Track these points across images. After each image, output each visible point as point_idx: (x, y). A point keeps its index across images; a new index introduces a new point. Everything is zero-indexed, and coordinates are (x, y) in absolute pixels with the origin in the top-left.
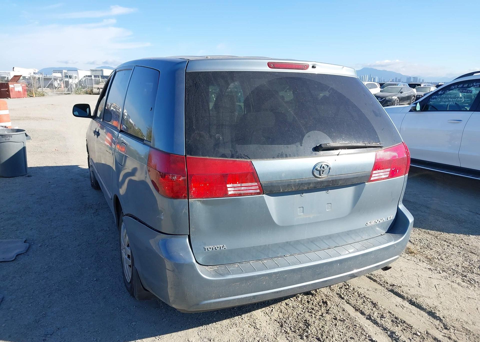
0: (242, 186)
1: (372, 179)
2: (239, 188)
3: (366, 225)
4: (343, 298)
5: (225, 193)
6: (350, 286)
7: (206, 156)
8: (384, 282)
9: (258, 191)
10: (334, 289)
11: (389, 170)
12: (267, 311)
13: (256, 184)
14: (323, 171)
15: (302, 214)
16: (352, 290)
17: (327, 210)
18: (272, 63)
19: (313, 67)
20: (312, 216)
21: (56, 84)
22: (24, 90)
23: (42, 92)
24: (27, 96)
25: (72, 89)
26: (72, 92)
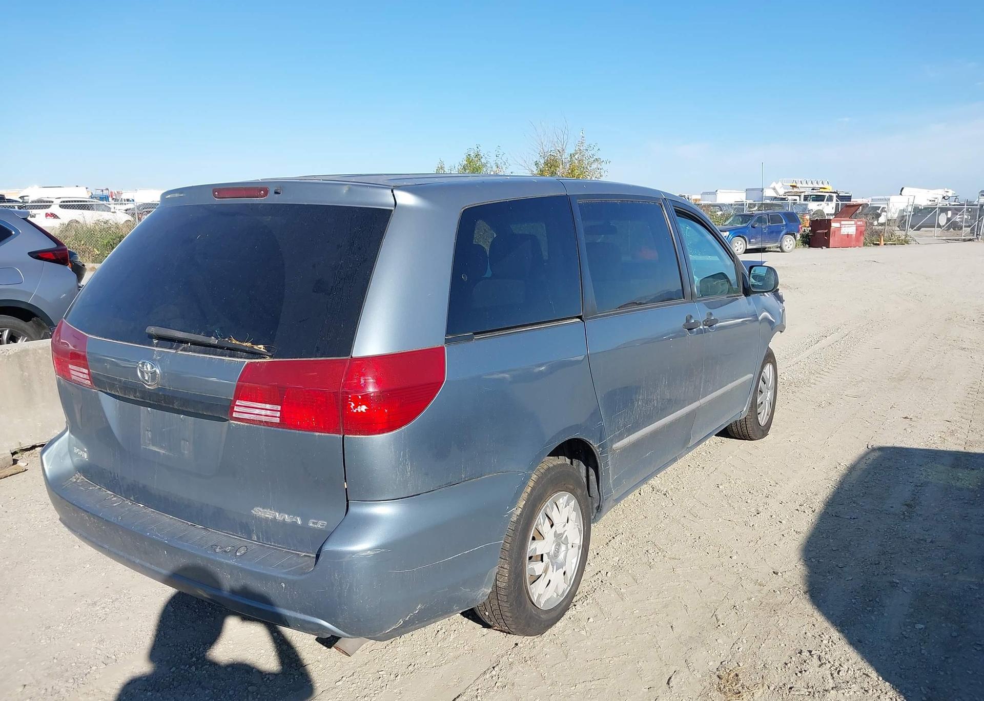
19: (276, 193)
20: (162, 451)
21: (942, 219)
22: (860, 233)
23: (904, 237)
24: (865, 244)
25: (980, 229)
26: (978, 236)
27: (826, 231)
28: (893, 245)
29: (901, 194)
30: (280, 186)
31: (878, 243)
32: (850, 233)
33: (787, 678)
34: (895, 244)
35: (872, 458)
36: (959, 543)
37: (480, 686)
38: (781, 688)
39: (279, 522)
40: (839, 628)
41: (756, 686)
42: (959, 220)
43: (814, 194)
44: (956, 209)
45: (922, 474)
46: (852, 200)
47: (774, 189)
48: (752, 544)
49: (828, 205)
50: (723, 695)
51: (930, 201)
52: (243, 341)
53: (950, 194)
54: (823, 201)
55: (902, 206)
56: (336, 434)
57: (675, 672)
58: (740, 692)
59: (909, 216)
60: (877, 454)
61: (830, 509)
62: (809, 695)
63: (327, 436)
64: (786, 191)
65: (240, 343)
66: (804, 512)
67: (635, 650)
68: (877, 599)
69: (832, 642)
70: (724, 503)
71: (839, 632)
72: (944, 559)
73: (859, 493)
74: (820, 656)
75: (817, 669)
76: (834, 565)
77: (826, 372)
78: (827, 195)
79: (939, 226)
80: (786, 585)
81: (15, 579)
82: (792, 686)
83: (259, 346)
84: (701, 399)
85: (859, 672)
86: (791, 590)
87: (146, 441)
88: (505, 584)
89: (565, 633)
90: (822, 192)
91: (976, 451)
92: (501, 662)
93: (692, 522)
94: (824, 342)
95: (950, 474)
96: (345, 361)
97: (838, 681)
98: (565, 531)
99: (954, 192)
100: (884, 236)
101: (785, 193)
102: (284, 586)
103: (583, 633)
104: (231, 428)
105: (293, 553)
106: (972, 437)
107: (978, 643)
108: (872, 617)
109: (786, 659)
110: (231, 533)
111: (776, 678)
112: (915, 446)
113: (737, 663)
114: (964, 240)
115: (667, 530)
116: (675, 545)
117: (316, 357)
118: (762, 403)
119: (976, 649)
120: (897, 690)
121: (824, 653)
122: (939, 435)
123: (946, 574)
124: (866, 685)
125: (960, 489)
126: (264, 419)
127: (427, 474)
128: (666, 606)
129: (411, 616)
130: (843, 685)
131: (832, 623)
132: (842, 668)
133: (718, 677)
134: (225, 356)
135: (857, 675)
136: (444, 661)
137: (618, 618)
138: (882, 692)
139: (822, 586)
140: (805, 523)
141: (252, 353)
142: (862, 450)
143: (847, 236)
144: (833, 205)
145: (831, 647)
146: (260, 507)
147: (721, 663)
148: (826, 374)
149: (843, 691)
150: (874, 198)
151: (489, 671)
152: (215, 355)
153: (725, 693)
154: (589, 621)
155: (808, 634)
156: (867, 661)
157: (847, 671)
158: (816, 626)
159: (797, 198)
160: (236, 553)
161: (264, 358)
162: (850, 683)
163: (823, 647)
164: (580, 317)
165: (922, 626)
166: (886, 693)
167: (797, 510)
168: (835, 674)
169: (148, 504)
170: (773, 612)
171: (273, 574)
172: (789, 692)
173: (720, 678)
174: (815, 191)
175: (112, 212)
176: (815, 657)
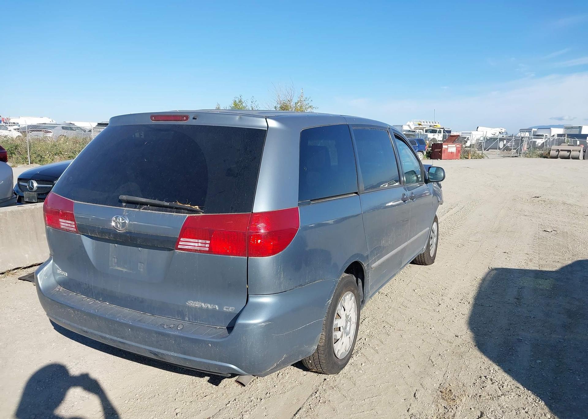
0: (67, 222)
1: (180, 247)
13: (73, 223)
14: (120, 224)
15: (116, 265)
17: (139, 269)
19: (194, 118)
20: (125, 270)
21: (501, 145)
22: (458, 151)
23: (481, 154)
24: (461, 158)
25: (521, 150)
26: (520, 154)
27: (440, 150)
28: (476, 159)
29: (477, 130)
30: (196, 115)
31: (467, 157)
32: (453, 152)
33: (477, 391)
34: (477, 158)
35: (493, 274)
36: (548, 318)
37: (310, 403)
38: (475, 396)
39: (204, 309)
40: (497, 364)
41: (462, 395)
42: (510, 145)
43: (431, 129)
44: (508, 139)
45: (520, 282)
46: (451, 133)
47: (409, 126)
48: (440, 321)
49: (439, 135)
50: (445, 401)
51: (493, 134)
52: (185, 204)
53: (503, 131)
54: (436, 133)
55: (478, 137)
56: (243, 256)
57: (416, 390)
58: (454, 399)
59: (484, 142)
60: (495, 272)
61: (477, 301)
62: (490, 399)
63: (238, 258)
64: (416, 127)
65: (183, 205)
66: (464, 303)
67: (392, 380)
68: (513, 348)
69: (495, 371)
70: (420, 299)
71: (498, 366)
72: (542, 327)
73: (490, 293)
74: (491, 379)
75: (491, 385)
76: (487, 331)
77: (457, 228)
78: (438, 129)
79: (499, 149)
80: (464, 343)
81: (9, 353)
82: (480, 395)
83: (195, 207)
84: (408, 240)
85: (513, 386)
86: (467, 345)
87: (113, 264)
88: (323, 344)
89: (351, 372)
90: (435, 128)
91: (546, 270)
92: (319, 389)
93: (405, 310)
94: (451, 212)
95: (535, 282)
96: (248, 215)
97: (503, 391)
98: (350, 314)
99: (505, 130)
100: (471, 154)
101: (415, 128)
102: (210, 346)
103: (361, 371)
104: (176, 254)
105: (212, 327)
106: (542, 262)
107: (570, 368)
108: (513, 357)
109: (473, 381)
110: (171, 317)
111: (471, 391)
112: (513, 268)
113: (449, 384)
114: (513, 157)
115: (392, 315)
116: (399, 323)
117: (231, 213)
118: (432, 244)
119: (570, 372)
120: (535, 394)
121: (493, 377)
122: (524, 262)
123: (546, 334)
124: (518, 393)
125: (542, 290)
126: (198, 248)
127: (290, 279)
128: (402, 356)
129: (280, 361)
130: (507, 393)
131: (493, 361)
132: (504, 385)
133: (440, 392)
134: (173, 212)
135: (512, 388)
136: (286, 390)
137: (378, 363)
138: (528, 396)
139: (483, 342)
140: (466, 309)
141: (191, 211)
142: (487, 270)
143: (451, 153)
144: (441, 135)
145: (495, 374)
146: (192, 301)
147: (440, 384)
148: (457, 229)
149: (508, 396)
150: (463, 132)
151: (314, 394)
152: (166, 212)
153: (446, 400)
154: (362, 365)
155: (482, 367)
156: (516, 380)
157: (507, 386)
158: (485, 363)
159: (422, 131)
160: (177, 328)
161: (199, 213)
162: (510, 392)
163: (491, 374)
164: (356, 193)
165: (540, 361)
166: (530, 396)
167: (460, 302)
168: (501, 388)
169: (112, 302)
170: (461, 357)
171: (203, 339)
172: (480, 398)
173: (442, 392)
174: (431, 127)
175: (9, 131)
176: (488, 379)
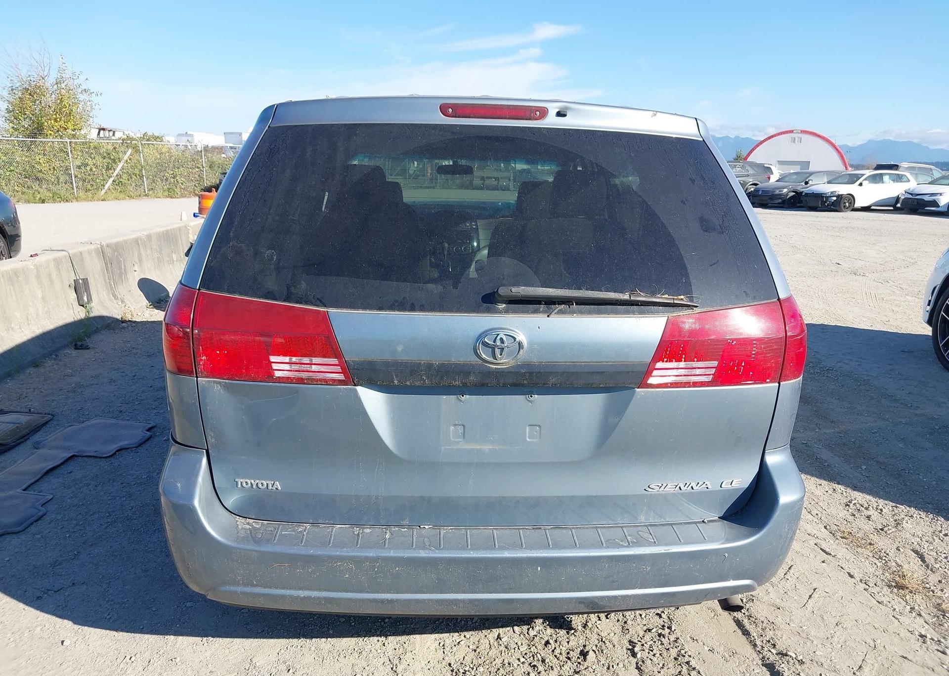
0: (313, 363)
1: (651, 381)
2: (307, 367)
3: (645, 490)
4: (634, 655)
5: (267, 373)
6: (675, 630)
7: (234, 292)
8: (769, 641)
9: (341, 377)
10: (630, 630)
11: (715, 363)
12: (448, 642)
13: (334, 361)
14: (502, 349)
15: (461, 440)
16: (671, 640)
17: (528, 440)
18: (450, 105)
19: (559, 115)
20: (487, 447)
33: (868, 524)
38: (878, 532)
50: (865, 550)
57: (816, 544)
85: (888, 506)
87: (453, 439)
102: (726, 556)
104: (639, 397)
109: (847, 512)
110: (604, 522)
111: (864, 526)
130: (897, 518)
133: (842, 538)
135: (891, 509)
141: (672, 306)
147: (825, 528)
155: (828, 491)
157: (884, 508)
158: (822, 485)
162: (896, 515)
163: (848, 497)
169: (442, 522)
171: (715, 547)
172: (886, 532)
173: (845, 538)
176: (857, 505)
